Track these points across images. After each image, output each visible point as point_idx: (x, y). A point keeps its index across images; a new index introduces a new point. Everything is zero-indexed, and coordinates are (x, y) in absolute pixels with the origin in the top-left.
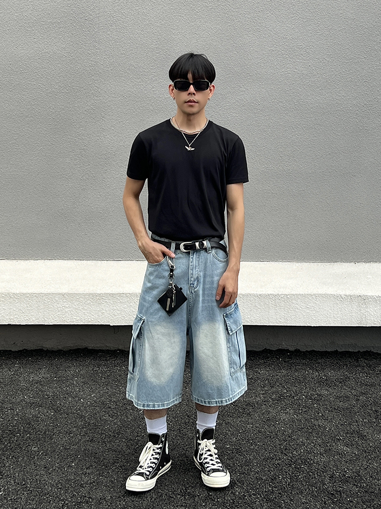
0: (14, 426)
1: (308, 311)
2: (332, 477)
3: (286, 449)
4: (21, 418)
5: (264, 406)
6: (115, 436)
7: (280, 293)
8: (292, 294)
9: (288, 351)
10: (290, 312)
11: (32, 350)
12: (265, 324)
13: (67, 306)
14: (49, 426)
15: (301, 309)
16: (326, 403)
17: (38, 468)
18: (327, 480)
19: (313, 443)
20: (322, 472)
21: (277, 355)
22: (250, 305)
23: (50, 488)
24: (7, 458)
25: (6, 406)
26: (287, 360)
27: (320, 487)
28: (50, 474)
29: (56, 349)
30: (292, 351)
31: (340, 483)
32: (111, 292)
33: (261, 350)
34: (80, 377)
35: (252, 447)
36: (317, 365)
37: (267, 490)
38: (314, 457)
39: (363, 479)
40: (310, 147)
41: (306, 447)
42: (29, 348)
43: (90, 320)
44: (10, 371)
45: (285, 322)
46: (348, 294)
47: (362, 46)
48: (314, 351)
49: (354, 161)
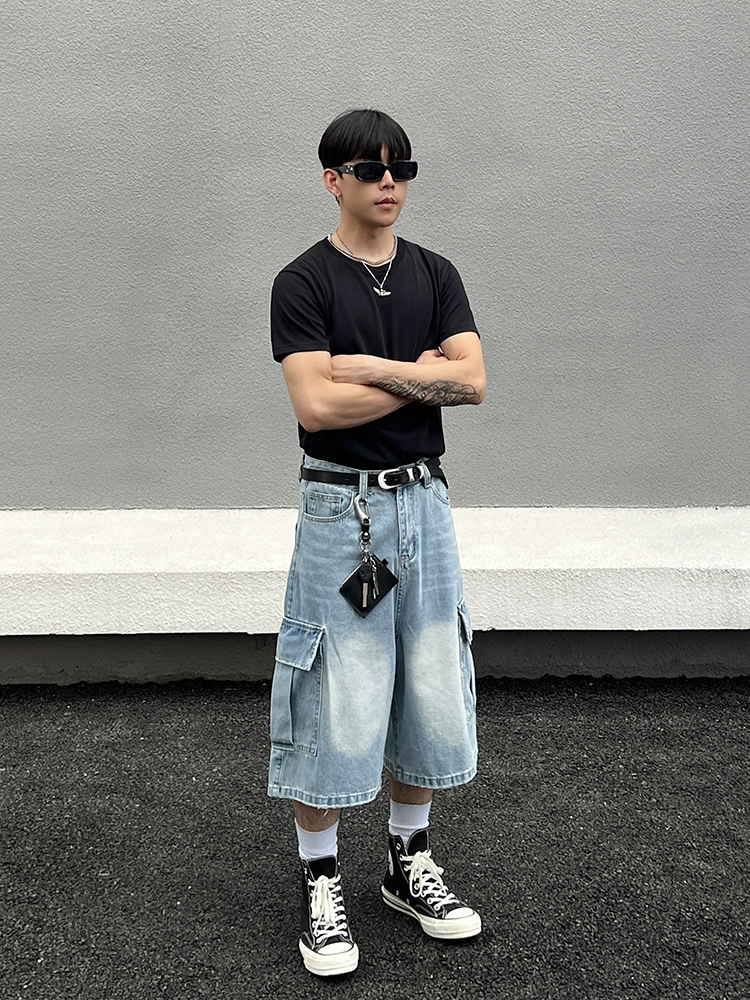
0: (63, 831)
1: (628, 602)
2: (679, 920)
3: (588, 868)
4: (76, 815)
5: (545, 785)
6: (258, 848)
7: (573, 568)
8: (596, 570)
9: (589, 678)
10: (592, 603)
11: (96, 684)
12: (545, 628)
13: (163, 597)
14: (132, 829)
15: (613, 597)
16: (665, 777)
17: (110, 910)
18: (669, 926)
19: (641, 855)
20: (660, 911)
21: (569, 687)
22: (516, 592)
23: (135, 950)
24: (50, 893)
25: (47, 793)
26: (588, 696)
27: (654, 941)
28: (134, 922)
29: (142, 680)
30: (597, 680)
31: (694, 932)
32: (249, 571)
33: (539, 677)
34: (191, 735)
35: (523, 866)
36: (646, 705)
37: (553, 948)
38: (643, 882)
39: (737, 924)
40: (626, 287)
41: (628, 863)
42: (91, 681)
43: (207, 624)
44: (54, 724)
45: (584, 623)
46: (703, 566)
47: (723, 92)
48: (639, 678)
49: (711, 311)
